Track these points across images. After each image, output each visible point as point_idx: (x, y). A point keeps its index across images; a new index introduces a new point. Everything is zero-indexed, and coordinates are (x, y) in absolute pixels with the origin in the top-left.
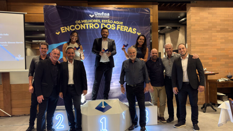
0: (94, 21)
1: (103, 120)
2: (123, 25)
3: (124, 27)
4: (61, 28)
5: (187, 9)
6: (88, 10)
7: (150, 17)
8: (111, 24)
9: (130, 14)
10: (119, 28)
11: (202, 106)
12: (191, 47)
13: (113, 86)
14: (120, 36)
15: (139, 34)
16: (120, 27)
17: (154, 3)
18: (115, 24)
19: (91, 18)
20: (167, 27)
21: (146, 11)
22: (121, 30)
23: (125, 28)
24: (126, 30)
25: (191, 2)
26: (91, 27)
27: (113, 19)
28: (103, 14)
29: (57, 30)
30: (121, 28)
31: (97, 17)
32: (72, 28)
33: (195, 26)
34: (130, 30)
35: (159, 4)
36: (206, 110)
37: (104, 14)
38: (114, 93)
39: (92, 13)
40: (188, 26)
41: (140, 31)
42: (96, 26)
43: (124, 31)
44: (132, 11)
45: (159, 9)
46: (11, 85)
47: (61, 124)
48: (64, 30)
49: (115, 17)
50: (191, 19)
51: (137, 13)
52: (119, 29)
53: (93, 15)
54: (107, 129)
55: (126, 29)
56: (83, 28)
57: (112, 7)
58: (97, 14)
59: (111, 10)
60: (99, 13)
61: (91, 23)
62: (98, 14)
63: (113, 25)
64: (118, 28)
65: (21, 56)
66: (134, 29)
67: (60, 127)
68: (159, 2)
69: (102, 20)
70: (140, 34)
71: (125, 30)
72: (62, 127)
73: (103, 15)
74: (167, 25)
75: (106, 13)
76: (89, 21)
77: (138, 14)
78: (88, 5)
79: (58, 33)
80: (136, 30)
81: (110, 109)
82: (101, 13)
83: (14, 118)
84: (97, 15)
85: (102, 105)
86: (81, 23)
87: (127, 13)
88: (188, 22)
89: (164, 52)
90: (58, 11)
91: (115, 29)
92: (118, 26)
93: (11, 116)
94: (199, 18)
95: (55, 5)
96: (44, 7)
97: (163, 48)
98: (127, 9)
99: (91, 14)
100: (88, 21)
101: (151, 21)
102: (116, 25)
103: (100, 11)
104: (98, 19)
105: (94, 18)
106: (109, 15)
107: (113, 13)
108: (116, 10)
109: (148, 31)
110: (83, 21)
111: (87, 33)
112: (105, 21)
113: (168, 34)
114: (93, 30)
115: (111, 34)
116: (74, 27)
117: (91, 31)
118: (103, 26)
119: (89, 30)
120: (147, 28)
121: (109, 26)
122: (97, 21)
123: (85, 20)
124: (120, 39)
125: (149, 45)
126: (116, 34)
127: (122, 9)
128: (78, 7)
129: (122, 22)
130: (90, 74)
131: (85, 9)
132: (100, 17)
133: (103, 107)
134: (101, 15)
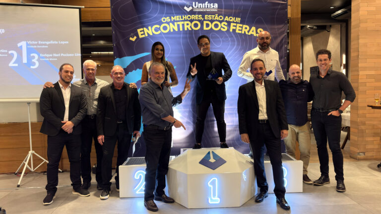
0: (193, 17)
1: (213, 183)
2: (240, 23)
3: (242, 27)
4: (139, 30)
7: (287, 9)
8: (221, 22)
9: (252, 3)
10: (235, 28)
12: (360, 61)
14: (235, 42)
16: (236, 26)
18: (226, 21)
19: (186, 13)
20: (308, 26)
22: (237, 31)
23: (244, 28)
27: (223, 13)
28: (208, 6)
29: (132, 34)
30: (238, 28)
31: (197, 10)
32: (156, 30)
33: (366, 22)
34: (253, 31)
37: (209, 4)
39: (188, 3)
40: (353, 24)
42: (196, 25)
43: (243, 33)
48: (142, 33)
49: (227, 11)
50: (360, 9)
51: (266, 2)
52: (234, 30)
53: (191, 8)
54: (219, 197)
55: (245, 29)
56: (173, 29)
60: (201, 4)
61: (187, 20)
62: (199, 4)
63: (223, 23)
64: (232, 28)
66: (259, 30)
67: (142, 190)
69: (206, 16)
71: (245, 32)
73: (206, 7)
74: (309, 23)
75: (212, 4)
76: (184, 18)
79: (133, 38)
81: (223, 164)
82: (204, 4)
84: (198, 8)
85: (210, 158)
86: (171, 21)
87: (247, 3)
88: (353, 15)
90: (133, 1)
91: (228, 29)
92: (232, 24)
93: (61, 171)
94: (373, 9)
99: (187, 6)
100: (182, 18)
101: (289, 16)
102: (229, 23)
104: (199, 13)
105: (192, 12)
106: (217, 7)
107: (223, 3)
109: (282, 33)
110: (174, 17)
111: (180, 38)
112: (210, 17)
113: (309, 39)
114: (191, 32)
115: (221, 39)
116: (159, 28)
117: (187, 34)
118: (208, 25)
119: (183, 34)
120: (281, 28)
121: (216, 26)
122: (196, 17)
123: (177, 16)
124: (235, 47)
125: (285, 57)
126: (230, 39)
129: (239, 17)
130: (185, 106)
132: (201, 10)
133: (212, 160)
134: (204, 7)
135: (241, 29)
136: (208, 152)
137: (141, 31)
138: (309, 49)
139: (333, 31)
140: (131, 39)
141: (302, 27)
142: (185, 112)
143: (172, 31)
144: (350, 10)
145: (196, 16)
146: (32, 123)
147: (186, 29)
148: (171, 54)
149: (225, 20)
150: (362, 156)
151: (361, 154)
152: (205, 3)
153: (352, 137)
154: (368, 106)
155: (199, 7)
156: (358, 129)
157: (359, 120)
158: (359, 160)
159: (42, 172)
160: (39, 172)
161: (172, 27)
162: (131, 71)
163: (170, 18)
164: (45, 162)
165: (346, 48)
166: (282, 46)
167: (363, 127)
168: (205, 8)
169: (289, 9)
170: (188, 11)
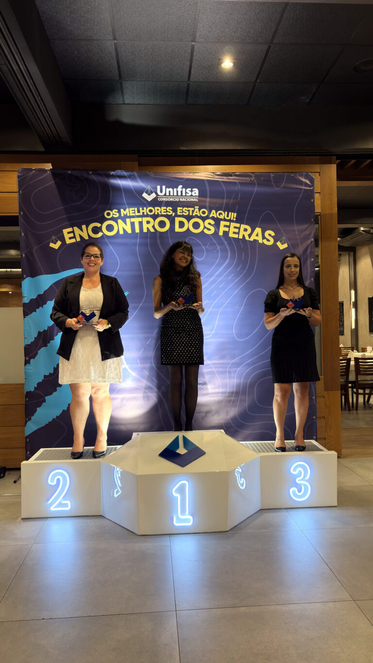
0: (157, 210)
1: (181, 490)
2: (236, 222)
3: (239, 228)
4: (65, 231)
6: (138, 179)
7: (314, 198)
8: (204, 219)
9: (256, 188)
10: (227, 229)
13: (208, 394)
14: (227, 251)
15: (282, 246)
16: (229, 227)
17: (325, 158)
18: (213, 218)
19: (146, 204)
20: (362, 229)
21: (304, 180)
22: (231, 235)
23: (242, 229)
24: (246, 234)
26: (148, 228)
27: (207, 204)
28: (182, 192)
29: (53, 237)
30: (232, 230)
31: (164, 199)
34: (257, 235)
35: (338, 161)
37: (184, 190)
38: (211, 414)
39: (149, 187)
41: (284, 238)
42: (162, 224)
43: (241, 237)
44: (264, 180)
45: (340, 178)
47: (64, 498)
48: (71, 235)
49: (215, 200)
51: (277, 187)
52: (226, 233)
53: (153, 195)
54: (192, 515)
55: (244, 231)
56: (124, 230)
57: (205, 172)
58: (165, 192)
59: (203, 181)
60: (171, 190)
61: (147, 216)
62: (167, 189)
63: (207, 221)
64: (222, 229)
66: (267, 233)
67: (60, 505)
68: (339, 157)
69: (179, 208)
70: (286, 246)
71: (244, 235)
72: (66, 505)
73: (179, 194)
74: (362, 224)
75: (188, 190)
76: (141, 211)
77: (277, 189)
78: (139, 166)
79: (55, 243)
80: (273, 234)
81: (199, 457)
82: (175, 189)
84: (165, 195)
85: (178, 447)
86: (120, 217)
87: (247, 189)
89: (353, 299)
90: (56, 182)
91: (215, 231)
92: (222, 223)
95: (49, 166)
96: (20, 174)
97: (350, 290)
98: (250, 176)
99: (147, 193)
100: (139, 211)
101: (318, 210)
102: (217, 221)
103: (173, 183)
104: (168, 204)
105: (156, 203)
106: (197, 194)
107: (208, 188)
108: (217, 178)
109: (307, 237)
110: (125, 210)
111: (135, 244)
112: (186, 211)
113: (365, 249)
114: (154, 236)
115: (203, 247)
116: (100, 228)
117: (147, 238)
118: (182, 225)
119: (140, 237)
120: (305, 230)
121: (196, 225)
122: (163, 211)
123: (131, 209)
124: (228, 261)
125: (311, 277)
126: (218, 248)
127: (235, 175)
128: (112, 173)
129: (234, 212)
130: (144, 359)
131: (130, 177)
132: (172, 200)
133: (182, 450)
134: (175, 194)
135: (237, 230)
137: (69, 233)
138: (365, 267)
140: (52, 245)
142: (144, 368)
143: (121, 232)
145: (163, 208)
147: (145, 230)
149: (211, 216)
152: (177, 188)
155: (168, 194)
161: (122, 227)
163: (119, 212)
166: (306, 260)
168: (177, 195)
169: (317, 199)
170: (149, 200)
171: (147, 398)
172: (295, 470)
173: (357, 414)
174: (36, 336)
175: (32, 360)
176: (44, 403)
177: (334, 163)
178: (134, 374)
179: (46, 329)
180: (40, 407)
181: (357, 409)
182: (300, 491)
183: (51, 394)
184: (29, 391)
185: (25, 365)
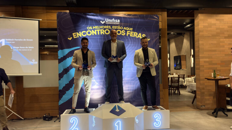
0: (105, 27)
1: (118, 124)
2: (132, 31)
3: (133, 33)
4: (73, 34)
5: (195, 16)
6: (99, 16)
8: (121, 30)
9: (139, 20)
10: (129, 34)
11: (213, 111)
12: (200, 53)
14: (129, 41)
17: (163, 10)
18: (125, 30)
19: (101, 25)
20: (172, 33)
21: (155, 17)
22: (131, 36)
23: (134, 34)
24: (136, 35)
25: (199, 9)
26: (102, 33)
27: (123, 25)
29: (69, 36)
30: (131, 34)
32: (84, 34)
33: (203, 32)
34: (140, 36)
36: (217, 115)
37: (115, 20)
39: (102, 19)
40: (196, 32)
41: (149, 37)
42: (107, 32)
43: (134, 36)
44: (142, 17)
45: (168, 16)
46: (24, 88)
47: (76, 127)
49: (125, 24)
50: (200, 24)
52: (129, 35)
53: (104, 22)
56: (94, 34)
57: (121, 14)
58: (108, 21)
59: (121, 17)
60: (110, 20)
61: (102, 29)
62: (109, 20)
63: (123, 31)
64: (128, 34)
65: (34, 60)
66: (143, 35)
69: (113, 26)
73: (113, 21)
75: (116, 20)
76: (100, 27)
77: (146, 20)
78: (100, 11)
80: (145, 35)
81: (124, 112)
82: (112, 20)
83: (26, 121)
84: (108, 22)
85: (116, 109)
86: (93, 29)
87: (136, 20)
88: (196, 28)
89: (168, 57)
90: (71, 17)
91: (125, 34)
92: (128, 32)
93: (23, 119)
94: (207, 24)
95: (68, 11)
96: (58, 14)
98: (137, 16)
99: (102, 21)
100: (99, 27)
101: (160, 27)
102: (126, 31)
103: (111, 18)
104: (109, 25)
105: (105, 24)
106: (119, 22)
107: (123, 20)
108: (126, 16)
109: (156, 37)
110: (94, 27)
111: (98, 39)
112: (115, 27)
113: (173, 40)
114: (104, 36)
116: (86, 33)
117: (102, 36)
119: (100, 36)
120: (156, 34)
121: (119, 32)
122: (107, 27)
123: (96, 26)
124: (130, 44)
125: (158, 50)
126: (126, 40)
127: (132, 15)
128: (90, 14)
129: (132, 28)
130: (101, 78)
131: (96, 16)
132: (110, 23)
133: (117, 110)
134: (112, 21)
135: (133, 34)
136: (114, 106)
137: (75, 34)
138: (173, 46)
139: (185, 36)
140: (69, 39)
141: (168, 34)
142: (101, 82)
143: (93, 34)
144: (194, 25)
146: (6, 89)
148: (92, 48)
149: (124, 29)
150: (203, 107)
151: (202, 106)
153: (197, 96)
154: (205, 79)
155: (109, 21)
156: (201, 92)
157: (201, 87)
158: (202, 110)
159: (11, 120)
160: (9, 119)
161: (93, 33)
162: (68, 58)
163: (92, 27)
164: (13, 113)
165: (193, 46)
166: (156, 45)
167: (203, 91)
169: (160, 24)
170: (103, 23)
171: (102, 92)
172: (155, 116)
173: (172, 96)
174: (63, 70)
175: (61, 79)
176: (65, 94)
177: (166, 11)
178: (97, 83)
179: (66, 68)
180: (64, 95)
181: (171, 95)
182: (157, 124)
183: (68, 91)
184: (60, 89)
185: (59, 80)
